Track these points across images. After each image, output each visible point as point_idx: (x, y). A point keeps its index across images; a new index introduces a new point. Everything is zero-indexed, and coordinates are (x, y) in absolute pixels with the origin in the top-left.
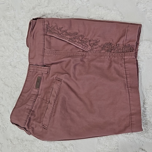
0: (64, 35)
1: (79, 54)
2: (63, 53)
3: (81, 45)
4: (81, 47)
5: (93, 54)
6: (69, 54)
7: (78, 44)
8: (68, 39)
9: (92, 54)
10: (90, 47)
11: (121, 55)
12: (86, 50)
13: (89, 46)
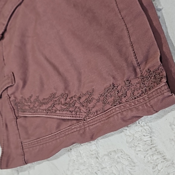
0: (37, 108)
1: (73, 131)
2: (49, 138)
3: (68, 113)
4: (69, 115)
5: (96, 119)
6: (58, 137)
7: (61, 112)
8: (44, 111)
9: (93, 120)
10: (83, 110)
11: (142, 101)
12: (81, 116)
13: (82, 108)
